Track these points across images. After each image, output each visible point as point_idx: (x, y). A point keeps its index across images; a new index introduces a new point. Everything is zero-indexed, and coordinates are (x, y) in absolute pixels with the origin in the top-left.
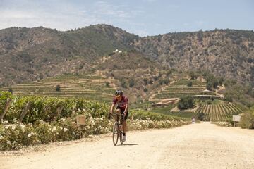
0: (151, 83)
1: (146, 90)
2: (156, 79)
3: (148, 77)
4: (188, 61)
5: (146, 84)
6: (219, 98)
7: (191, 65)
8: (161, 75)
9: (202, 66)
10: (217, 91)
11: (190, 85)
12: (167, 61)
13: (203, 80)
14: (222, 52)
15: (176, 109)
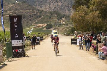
0: (33, 16)
1: (30, 20)
2: (35, 15)
3: (31, 14)
4: (49, 5)
5: (31, 17)
6: (63, 24)
7: (50, 7)
8: (37, 13)
9: (55, 8)
10: (62, 20)
11: (50, 18)
12: (39, 5)
13: (56, 16)
14: (64, 1)
15: (45, 29)
